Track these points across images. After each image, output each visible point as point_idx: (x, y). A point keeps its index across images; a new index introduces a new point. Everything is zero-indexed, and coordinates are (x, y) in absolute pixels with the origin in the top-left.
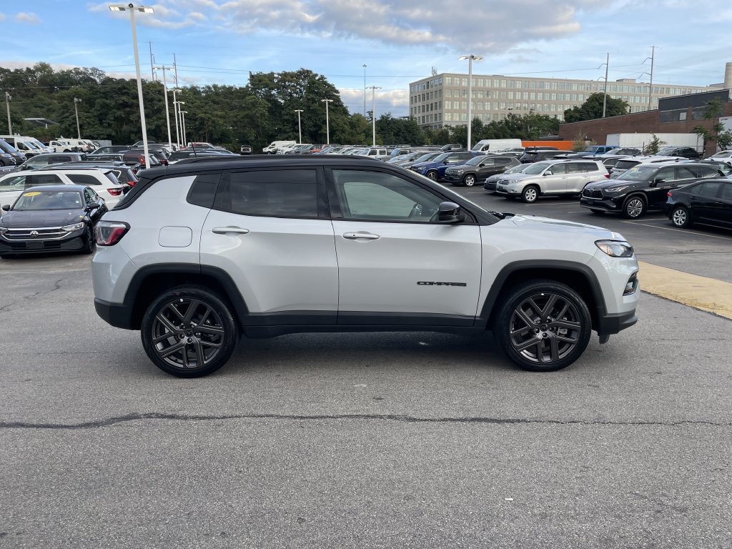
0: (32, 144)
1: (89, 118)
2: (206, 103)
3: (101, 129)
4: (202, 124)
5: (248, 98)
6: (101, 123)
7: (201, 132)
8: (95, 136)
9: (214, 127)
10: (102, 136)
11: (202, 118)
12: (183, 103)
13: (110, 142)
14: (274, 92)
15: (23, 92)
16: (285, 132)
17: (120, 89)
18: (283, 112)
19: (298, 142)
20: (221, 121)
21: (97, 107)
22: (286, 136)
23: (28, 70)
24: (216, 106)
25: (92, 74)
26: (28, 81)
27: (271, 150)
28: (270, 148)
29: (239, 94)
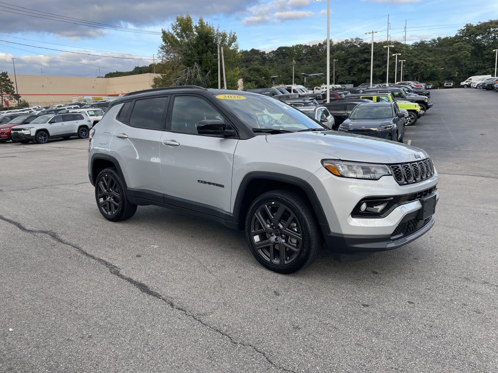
0: (301, 89)
1: (343, 71)
2: (422, 52)
3: (348, 77)
4: (416, 68)
5: (455, 45)
6: (350, 74)
7: (415, 74)
8: (345, 82)
9: (425, 69)
10: (349, 82)
11: (417, 64)
12: (400, 54)
13: (353, 85)
14: (478, 37)
15: (315, 58)
16: (485, 68)
17: (364, 50)
18: (485, 52)
19: (493, 76)
20: (431, 65)
21: (348, 63)
22: (485, 71)
23: (320, 44)
24: (429, 54)
25: (355, 42)
26: (319, 51)
27: (467, 83)
28: (467, 82)
29: (449, 42)
